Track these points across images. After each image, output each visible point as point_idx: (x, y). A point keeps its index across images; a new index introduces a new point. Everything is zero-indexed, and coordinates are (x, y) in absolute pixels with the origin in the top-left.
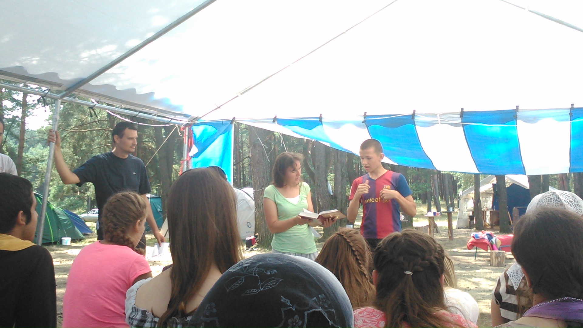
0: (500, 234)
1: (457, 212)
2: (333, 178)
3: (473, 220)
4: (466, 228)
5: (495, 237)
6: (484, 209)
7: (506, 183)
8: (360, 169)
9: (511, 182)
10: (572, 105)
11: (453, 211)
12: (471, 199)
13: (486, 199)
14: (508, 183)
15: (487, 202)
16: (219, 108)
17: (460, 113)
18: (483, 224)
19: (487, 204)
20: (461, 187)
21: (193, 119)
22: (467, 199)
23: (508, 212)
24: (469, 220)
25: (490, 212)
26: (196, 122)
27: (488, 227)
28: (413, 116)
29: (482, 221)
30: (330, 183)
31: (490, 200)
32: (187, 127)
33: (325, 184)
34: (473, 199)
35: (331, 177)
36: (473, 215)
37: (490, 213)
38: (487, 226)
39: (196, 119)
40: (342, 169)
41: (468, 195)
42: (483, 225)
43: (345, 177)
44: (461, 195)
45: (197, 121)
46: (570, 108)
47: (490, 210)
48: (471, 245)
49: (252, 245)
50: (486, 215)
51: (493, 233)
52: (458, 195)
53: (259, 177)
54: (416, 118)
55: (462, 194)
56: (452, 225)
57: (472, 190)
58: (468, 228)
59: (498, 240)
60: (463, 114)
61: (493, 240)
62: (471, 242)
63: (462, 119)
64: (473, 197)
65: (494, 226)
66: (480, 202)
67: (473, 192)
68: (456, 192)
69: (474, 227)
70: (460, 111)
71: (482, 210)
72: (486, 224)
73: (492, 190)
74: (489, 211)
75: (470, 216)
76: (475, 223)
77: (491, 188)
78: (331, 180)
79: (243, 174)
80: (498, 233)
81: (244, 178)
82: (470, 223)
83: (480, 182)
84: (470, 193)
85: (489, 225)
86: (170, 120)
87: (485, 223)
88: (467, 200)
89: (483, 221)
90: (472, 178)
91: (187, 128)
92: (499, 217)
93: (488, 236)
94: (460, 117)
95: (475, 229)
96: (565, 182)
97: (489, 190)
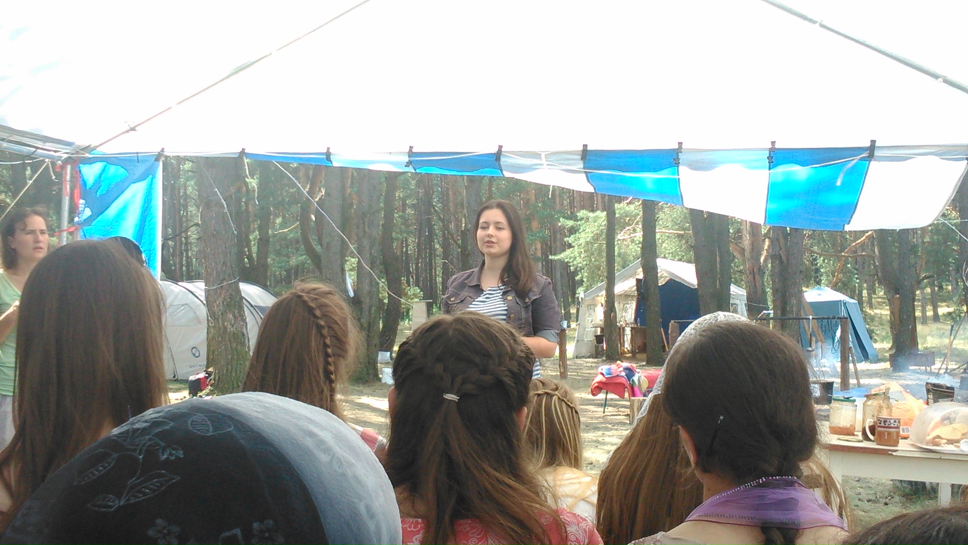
0: (646, 368)
1: (575, 330)
2: (355, 266)
3: (603, 343)
4: (589, 357)
5: (639, 373)
6: (621, 323)
7: (659, 278)
8: (404, 249)
9: (667, 277)
10: (773, 143)
11: (569, 326)
12: (600, 305)
13: (625, 306)
14: (663, 279)
15: (626, 312)
16: (133, 129)
17: (581, 153)
18: (619, 349)
19: (627, 314)
20: (583, 285)
21: (81, 150)
22: (592, 306)
23: (662, 329)
24: (596, 343)
25: (632, 328)
26: (87, 155)
27: (627, 355)
28: (498, 155)
29: (617, 345)
30: (350, 275)
31: (632, 306)
32: (69, 164)
33: (340, 277)
34: (602, 305)
35: (351, 265)
36: (602, 334)
37: (631, 331)
38: (626, 353)
39: (87, 149)
40: (371, 248)
41: (594, 298)
42: (618, 352)
43: (377, 264)
44: (582, 299)
45: (89, 153)
46: (770, 149)
47: (631, 326)
48: (597, 387)
49: (201, 390)
50: (624, 336)
51: (634, 365)
52: (578, 298)
53: (216, 263)
54: (503, 159)
55: (583, 297)
56: (565, 353)
57: (601, 290)
58: (592, 358)
59: (643, 378)
60: (585, 154)
61: (635, 378)
62: (597, 383)
63: (584, 164)
64: (603, 302)
65: (637, 353)
66: (616, 310)
67: (604, 293)
68: (574, 293)
69: (602, 355)
70: (581, 148)
71: (617, 325)
72: (624, 350)
73: (635, 291)
74: (629, 327)
75: (597, 336)
76: (605, 349)
77: (633, 286)
78: (350, 270)
79: (187, 257)
80: (643, 366)
81: (189, 264)
82: (597, 347)
83: (616, 275)
84: (598, 296)
85: (628, 351)
86: (34, 149)
87: (622, 348)
88: (592, 308)
89: (619, 345)
90: (602, 268)
91: (69, 167)
92: (645, 339)
93: (627, 371)
94: (582, 159)
95: (605, 358)
96: (757, 276)
97: (630, 290)
